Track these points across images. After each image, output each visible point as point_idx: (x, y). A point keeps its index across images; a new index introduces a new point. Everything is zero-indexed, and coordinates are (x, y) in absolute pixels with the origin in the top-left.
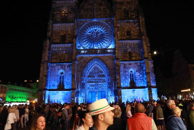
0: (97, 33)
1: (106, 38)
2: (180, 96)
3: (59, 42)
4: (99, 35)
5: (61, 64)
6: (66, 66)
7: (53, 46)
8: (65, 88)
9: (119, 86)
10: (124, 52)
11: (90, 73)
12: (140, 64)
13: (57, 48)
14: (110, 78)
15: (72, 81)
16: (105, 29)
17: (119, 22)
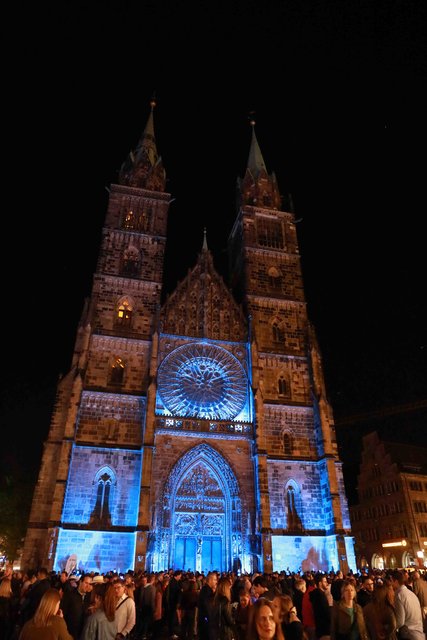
0: (208, 376)
1: (230, 392)
2: (381, 560)
3: (105, 385)
4: (211, 381)
5: (107, 449)
6: (121, 458)
7: (86, 394)
8: (114, 521)
9: (267, 526)
10: (274, 433)
11: (183, 484)
12: (313, 468)
13: (100, 403)
14: (238, 502)
15: (140, 504)
16: (229, 369)
17: (262, 355)
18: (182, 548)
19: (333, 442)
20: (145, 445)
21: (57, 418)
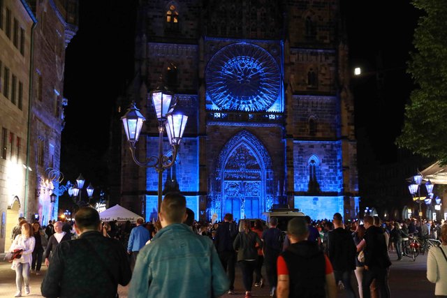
0: (247, 72)
1: (266, 86)
2: (410, 211)
4: (250, 76)
6: (182, 144)
8: (181, 189)
9: (291, 190)
11: (229, 160)
12: (332, 146)
14: (271, 173)
15: (200, 178)
16: (265, 65)
17: (295, 51)
18: (230, 205)
19: (350, 124)
20: (200, 135)
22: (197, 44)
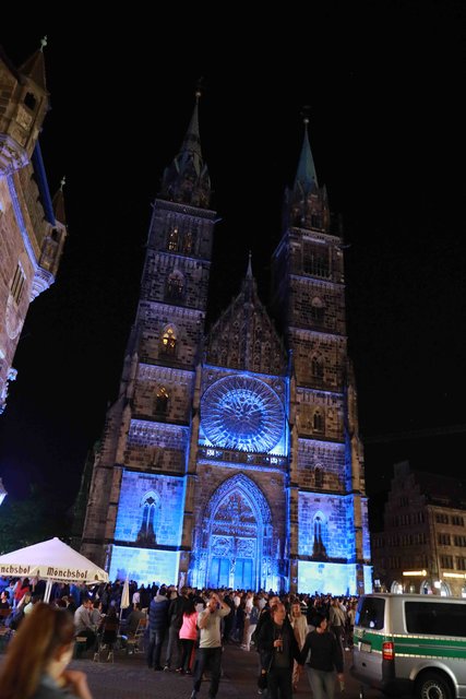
0: (246, 408)
1: (267, 425)
2: (400, 587)
3: (150, 414)
4: (250, 413)
5: (153, 476)
6: (165, 484)
7: (134, 421)
8: (159, 541)
9: (295, 552)
10: (306, 467)
11: (220, 510)
12: (340, 502)
13: (146, 431)
14: (270, 529)
15: (184, 528)
16: (267, 402)
17: (301, 390)
18: (217, 567)
19: (361, 478)
20: (189, 473)
21: (108, 443)
22: (194, 371)
